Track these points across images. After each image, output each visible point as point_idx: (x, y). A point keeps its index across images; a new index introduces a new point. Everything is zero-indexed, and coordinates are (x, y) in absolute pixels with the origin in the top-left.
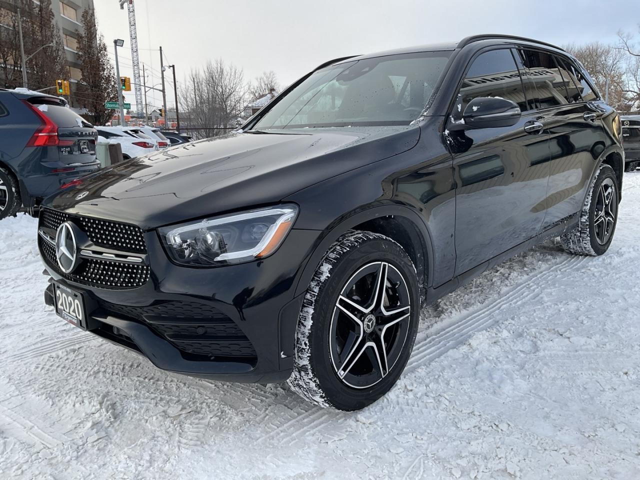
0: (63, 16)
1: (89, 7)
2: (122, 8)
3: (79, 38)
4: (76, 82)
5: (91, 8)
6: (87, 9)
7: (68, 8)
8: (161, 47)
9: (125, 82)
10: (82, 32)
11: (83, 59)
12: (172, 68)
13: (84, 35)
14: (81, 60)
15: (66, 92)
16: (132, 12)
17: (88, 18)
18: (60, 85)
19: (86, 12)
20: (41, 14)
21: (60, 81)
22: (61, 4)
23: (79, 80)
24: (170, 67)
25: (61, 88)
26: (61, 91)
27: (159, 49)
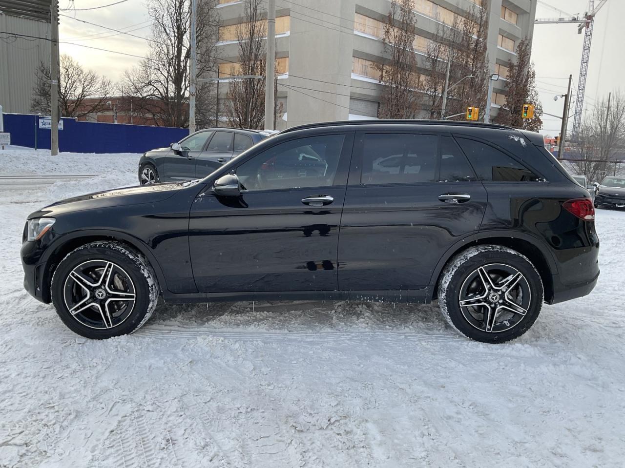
0: (501, 48)
1: (526, 37)
2: (580, 31)
3: (511, 66)
4: (500, 107)
5: (528, 38)
6: (523, 40)
7: (507, 39)
8: (571, 76)
9: (527, 109)
10: (515, 62)
11: (510, 86)
12: (564, 97)
13: (516, 64)
14: (508, 87)
15: (475, 118)
16: (589, 36)
17: (523, 48)
18: (470, 111)
19: (522, 43)
20: (476, 48)
21: (470, 108)
22: (500, 37)
23: (502, 105)
24: (563, 96)
25: (470, 114)
26: (470, 116)
27: (569, 77)
